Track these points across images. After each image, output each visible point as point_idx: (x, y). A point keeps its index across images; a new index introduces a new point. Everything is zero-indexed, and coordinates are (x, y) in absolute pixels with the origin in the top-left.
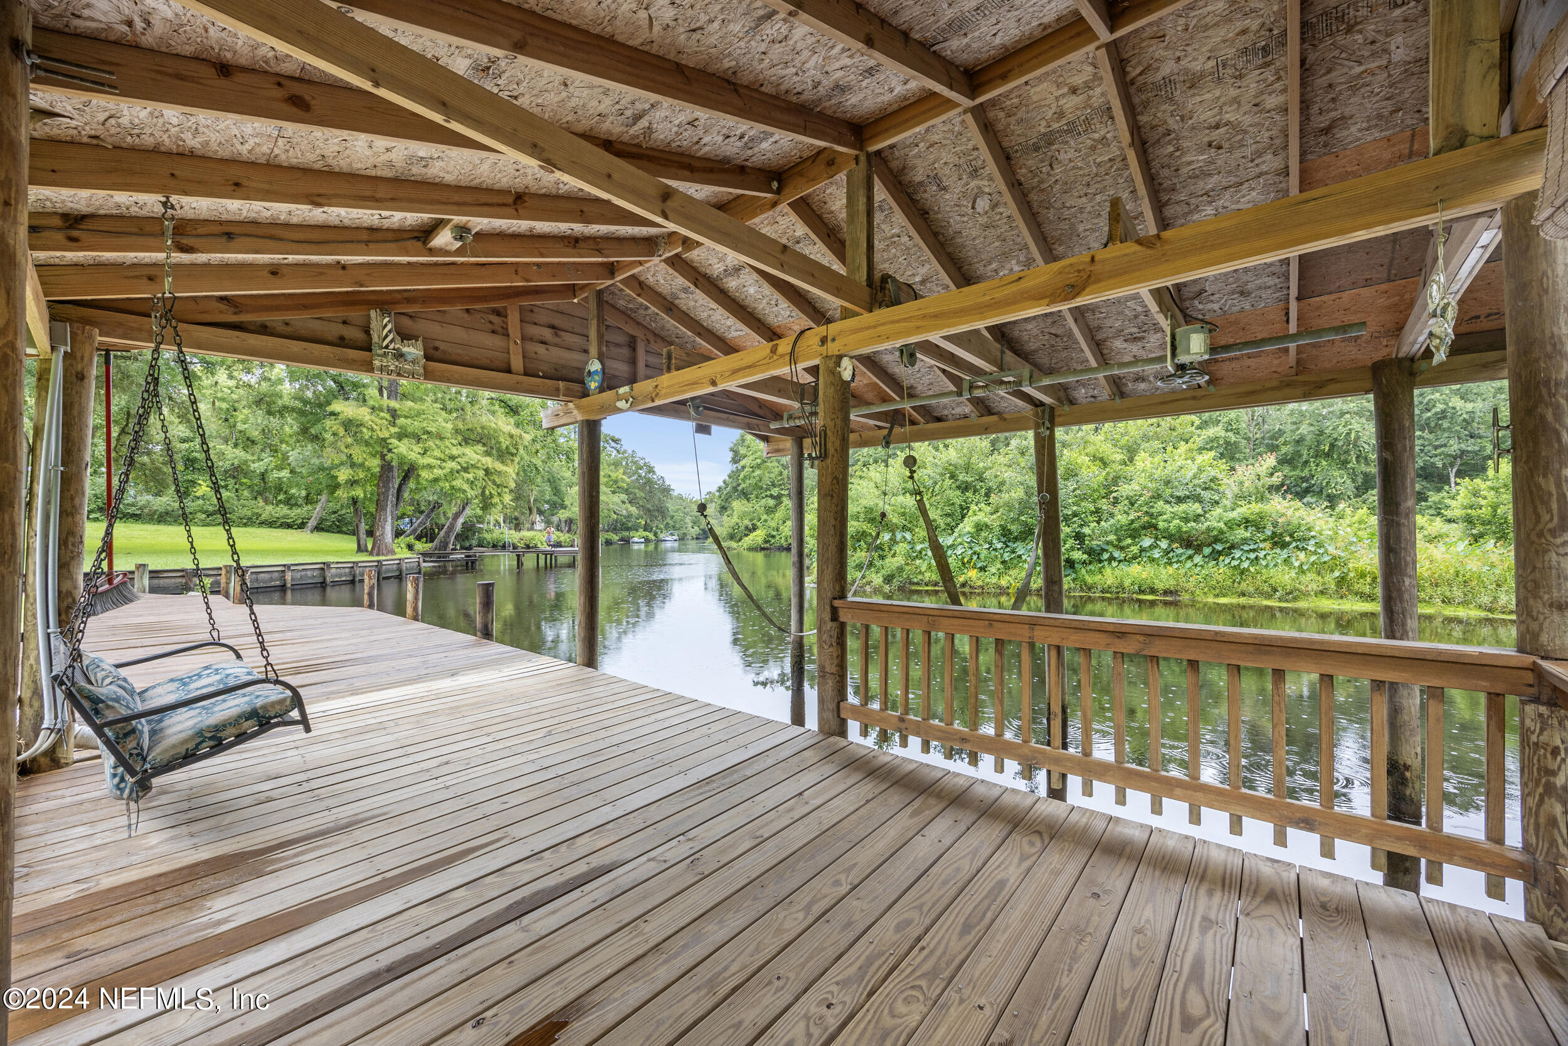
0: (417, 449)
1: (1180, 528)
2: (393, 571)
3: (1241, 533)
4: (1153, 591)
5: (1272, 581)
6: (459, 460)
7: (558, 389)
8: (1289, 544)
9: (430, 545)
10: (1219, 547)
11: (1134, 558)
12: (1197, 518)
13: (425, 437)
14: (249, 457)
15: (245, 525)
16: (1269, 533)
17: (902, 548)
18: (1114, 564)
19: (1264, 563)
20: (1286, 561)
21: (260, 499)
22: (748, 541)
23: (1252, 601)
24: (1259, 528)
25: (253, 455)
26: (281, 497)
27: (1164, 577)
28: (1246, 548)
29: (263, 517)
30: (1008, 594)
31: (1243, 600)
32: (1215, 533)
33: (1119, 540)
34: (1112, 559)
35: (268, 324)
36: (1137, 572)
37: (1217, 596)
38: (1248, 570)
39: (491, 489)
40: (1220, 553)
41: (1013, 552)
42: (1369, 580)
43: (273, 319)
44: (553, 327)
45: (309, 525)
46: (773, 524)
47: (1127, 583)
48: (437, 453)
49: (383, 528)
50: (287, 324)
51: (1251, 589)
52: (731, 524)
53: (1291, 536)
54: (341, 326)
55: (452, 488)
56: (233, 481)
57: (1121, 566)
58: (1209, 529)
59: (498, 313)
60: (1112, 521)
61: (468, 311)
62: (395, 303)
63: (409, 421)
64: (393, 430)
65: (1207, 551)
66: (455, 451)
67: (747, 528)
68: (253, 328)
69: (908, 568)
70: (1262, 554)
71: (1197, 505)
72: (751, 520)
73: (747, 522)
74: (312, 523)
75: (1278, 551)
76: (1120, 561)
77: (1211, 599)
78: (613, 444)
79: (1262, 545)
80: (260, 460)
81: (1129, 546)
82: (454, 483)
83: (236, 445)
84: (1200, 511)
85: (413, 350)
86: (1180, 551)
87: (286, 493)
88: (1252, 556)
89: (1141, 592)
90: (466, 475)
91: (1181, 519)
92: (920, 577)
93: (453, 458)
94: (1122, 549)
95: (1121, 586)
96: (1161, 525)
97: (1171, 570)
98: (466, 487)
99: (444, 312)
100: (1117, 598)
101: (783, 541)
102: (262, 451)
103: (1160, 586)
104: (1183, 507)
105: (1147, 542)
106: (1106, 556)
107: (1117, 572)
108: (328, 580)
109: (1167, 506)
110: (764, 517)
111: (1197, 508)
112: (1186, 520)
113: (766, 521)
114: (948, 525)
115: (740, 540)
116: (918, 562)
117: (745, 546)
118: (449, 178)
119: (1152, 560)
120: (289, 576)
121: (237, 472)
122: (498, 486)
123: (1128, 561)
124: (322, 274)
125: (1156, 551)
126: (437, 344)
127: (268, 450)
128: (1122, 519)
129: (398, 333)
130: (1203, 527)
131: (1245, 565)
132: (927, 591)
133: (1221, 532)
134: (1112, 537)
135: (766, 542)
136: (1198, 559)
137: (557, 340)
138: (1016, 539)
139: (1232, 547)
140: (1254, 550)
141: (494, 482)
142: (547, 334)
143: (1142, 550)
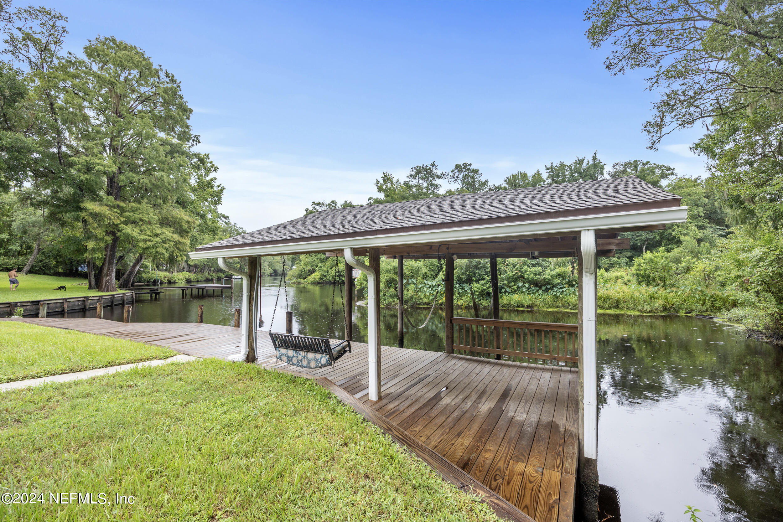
0: (137, 230)
1: (533, 278)
3: (557, 281)
4: (523, 306)
5: (568, 301)
6: (161, 236)
8: (575, 285)
10: (548, 287)
11: (515, 291)
12: (540, 274)
13: (141, 223)
16: (567, 280)
17: (412, 287)
18: (507, 294)
19: (565, 293)
20: (574, 293)
22: (311, 278)
23: (561, 310)
24: (564, 278)
27: (527, 300)
28: (559, 287)
30: (461, 308)
31: (557, 310)
32: (547, 280)
33: (509, 283)
34: (506, 292)
36: (516, 297)
37: (548, 308)
38: (559, 296)
39: (176, 253)
40: (549, 289)
41: (463, 288)
42: (602, 300)
45: (25, 269)
46: (325, 269)
47: (512, 302)
48: (148, 233)
49: (111, 275)
51: (561, 305)
52: (300, 269)
53: (575, 282)
55: (157, 252)
57: (510, 295)
58: (545, 279)
60: (506, 275)
63: (131, 214)
64: (123, 219)
65: (544, 288)
66: (159, 231)
67: (309, 271)
69: (415, 296)
70: (564, 290)
71: (540, 268)
72: (312, 266)
73: (309, 268)
74: (26, 268)
75: (571, 288)
76: (509, 293)
77: (545, 309)
78: (223, 219)
79: (565, 286)
81: (513, 286)
82: (158, 250)
84: (541, 271)
86: (533, 288)
88: (561, 290)
89: (518, 307)
90: (165, 245)
91: (534, 274)
92: (421, 301)
93: (157, 235)
94: (510, 287)
95: (510, 304)
96: (526, 276)
97: (530, 297)
98: (164, 252)
100: (508, 309)
101: (331, 278)
103: (526, 304)
104: (535, 269)
105: (520, 284)
106: (503, 290)
107: (508, 298)
108: (87, 307)
109: (528, 268)
110: (320, 265)
111: (539, 269)
112: (536, 275)
113: (321, 267)
114: (432, 275)
115: (305, 278)
116: (419, 293)
117: (309, 282)
119: (522, 292)
120: (66, 305)
122: (181, 251)
123: (513, 292)
125: (524, 288)
128: (510, 274)
130: (542, 278)
131: (558, 294)
132: (424, 308)
133: (549, 280)
134: (506, 282)
135: (321, 279)
136: (540, 292)
138: (464, 282)
139: (554, 286)
140: (561, 288)
141: (178, 249)
143: (518, 288)
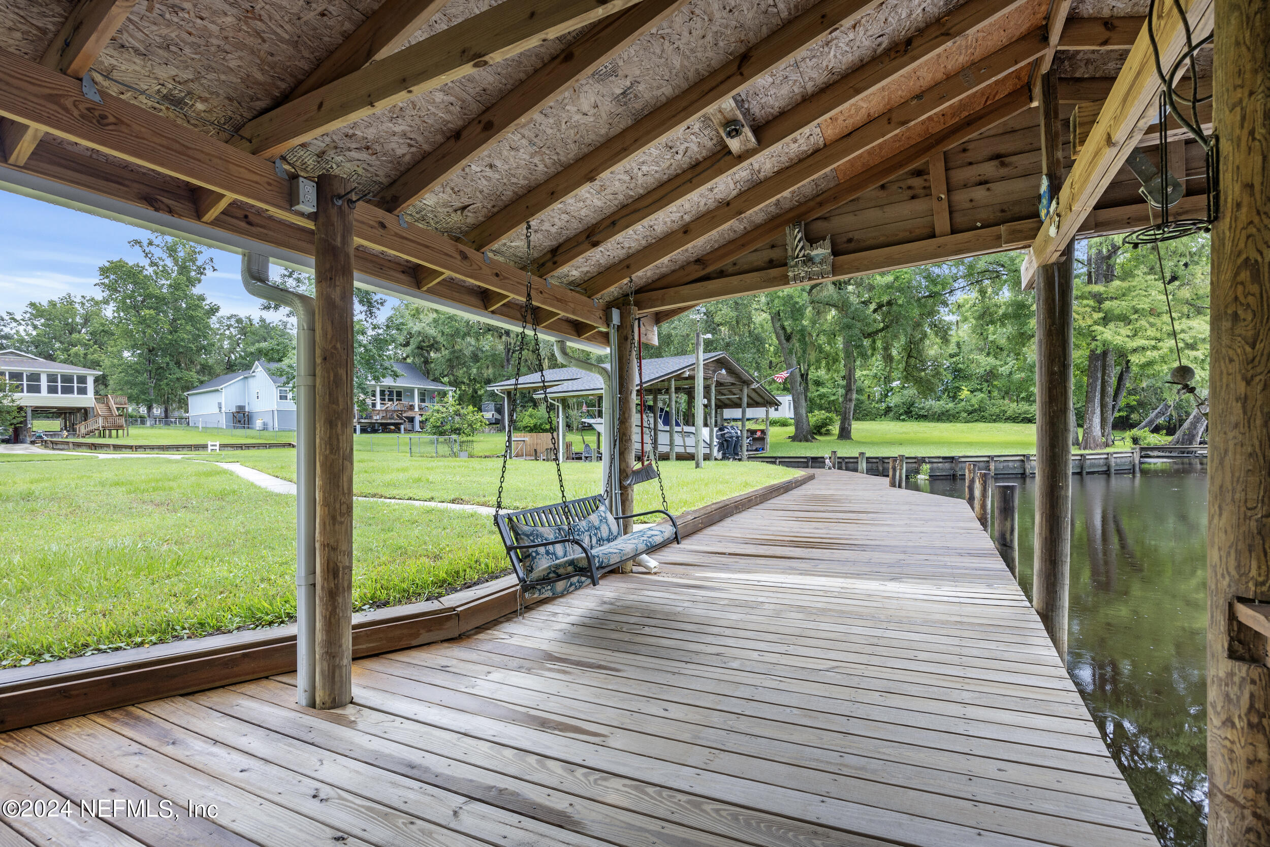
0: (1126, 331)
2: (1099, 466)
7: (999, 237)
9: (1170, 438)
13: (1135, 316)
14: (998, 363)
15: (995, 421)
21: (1007, 399)
25: (1001, 360)
26: (1023, 395)
29: (1008, 414)
35: (724, 269)
43: (725, 263)
44: (997, 157)
48: (1151, 332)
49: (1091, 420)
50: (735, 264)
54: (769, 250)
56: (986, 384)
59: (919, 173)
61: (883, 187)
62: (809, 212)
63: (1116, 303)
68: (715, 275)
80: (1006, 364)
83: (988, 354)
85: (821, 251)
87: (1027, 391)
93: (1173, 335)
99: (858, 199)
102: (1008, 356)
118: (667, 91)
121: (990, 376)
124: (713, 217)
126: (850, 235)
127: (1012, 354)
129: (808, 240)
137: (1003, 171)
142: (989, 169)
